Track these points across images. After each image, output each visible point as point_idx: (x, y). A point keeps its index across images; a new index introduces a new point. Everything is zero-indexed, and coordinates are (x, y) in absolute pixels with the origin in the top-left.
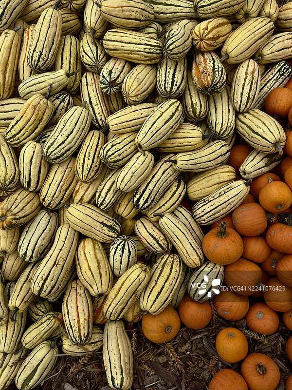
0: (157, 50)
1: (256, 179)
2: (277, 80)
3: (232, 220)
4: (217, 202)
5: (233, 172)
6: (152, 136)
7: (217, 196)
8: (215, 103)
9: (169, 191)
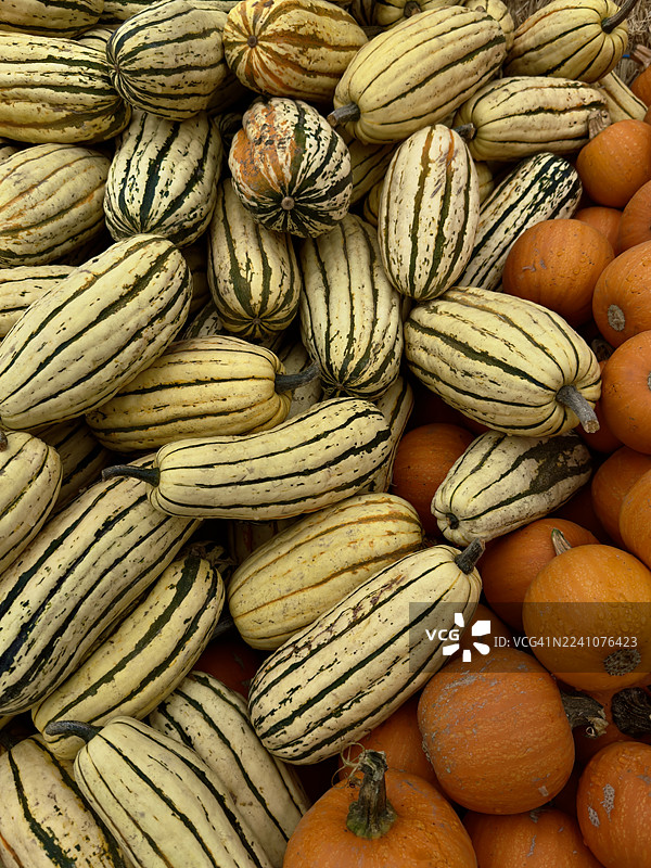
0: (91, 76)
1: (500, 543)
2: (536, 206)
3: (419, 736)
4: (345, 653)
5: (408, 519)
6: (42, 366)
7: (343, 624)
8: (324, 273)
9: (139, 614)
